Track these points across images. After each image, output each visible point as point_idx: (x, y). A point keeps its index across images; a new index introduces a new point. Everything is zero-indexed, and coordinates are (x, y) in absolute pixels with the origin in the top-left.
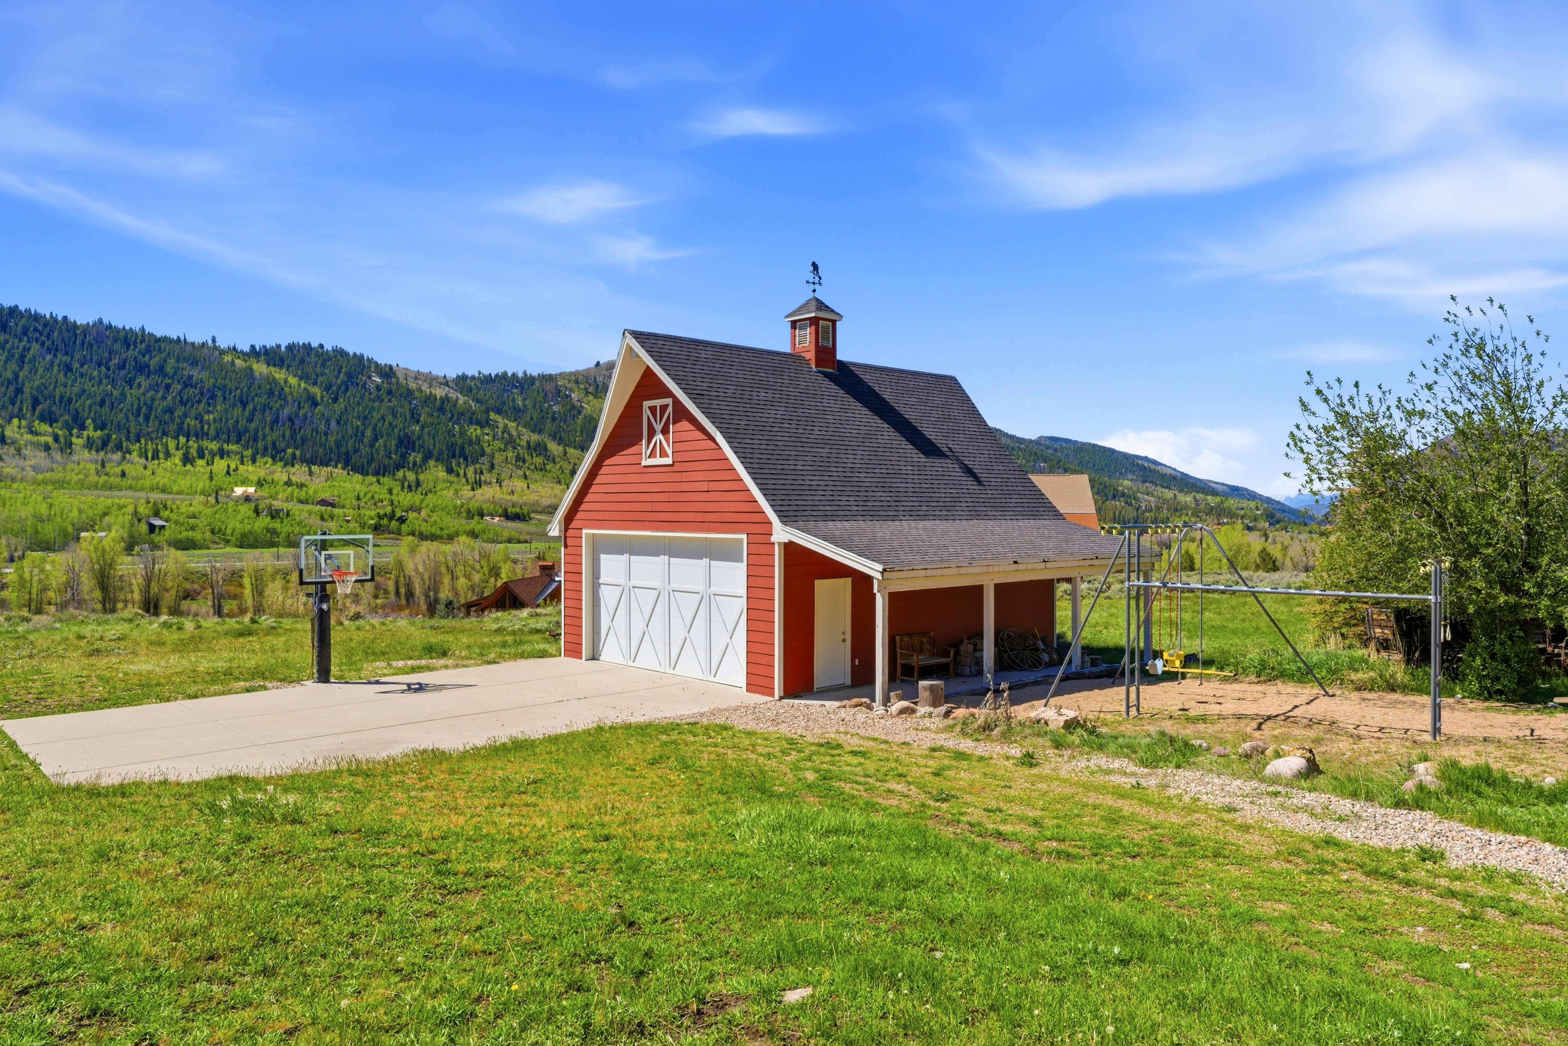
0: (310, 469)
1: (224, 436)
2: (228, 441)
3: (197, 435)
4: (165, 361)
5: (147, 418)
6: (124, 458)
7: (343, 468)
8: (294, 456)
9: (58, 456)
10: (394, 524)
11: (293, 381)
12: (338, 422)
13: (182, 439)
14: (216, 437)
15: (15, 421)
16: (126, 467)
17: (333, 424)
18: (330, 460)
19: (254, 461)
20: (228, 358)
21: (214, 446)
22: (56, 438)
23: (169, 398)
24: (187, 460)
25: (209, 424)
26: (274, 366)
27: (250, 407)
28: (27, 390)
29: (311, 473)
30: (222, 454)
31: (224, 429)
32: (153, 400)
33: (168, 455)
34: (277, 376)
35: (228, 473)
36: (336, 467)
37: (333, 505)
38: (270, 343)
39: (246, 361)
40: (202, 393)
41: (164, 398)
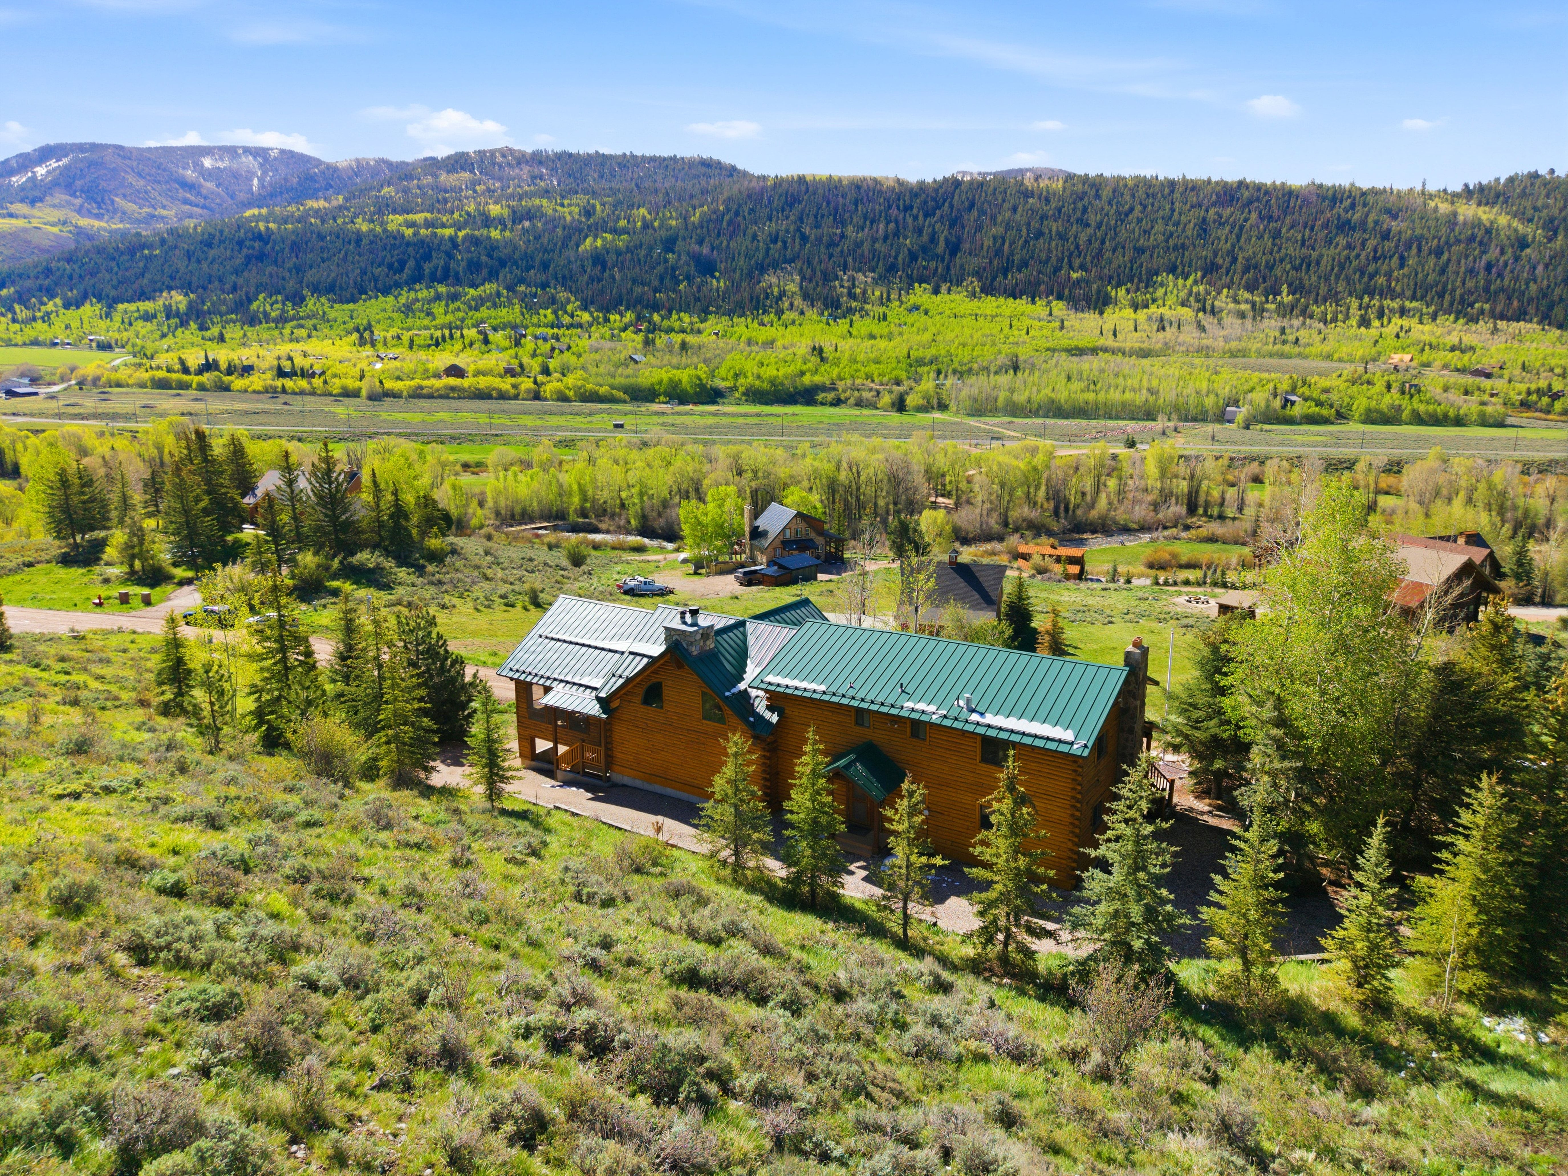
0: (1495, 325)
1: (1408, 293)
2: (1413, 298)
3: (1381, 295)
4: (1367, 216)
5: (1338, 277)
6: (1304, 323)
7: (1539, 323)
8: (1482, 312)
9: (1248, 323)
10: (1545, 400)
11: (1503, 220)
12: (1546, 266)
13: (1366, 299)
14: (1401, 295)
15: (1225, 291)
16: (1303, 334)
17: (1540, 269)
18: (1525, 313)
19: (1434, 318)
20: (1432, 204)
21: (1395, 305)
22: (1254, 304)
23: (1364, 254)
24: (1365, 322)
25: (1398, 281)
26: (1487, 204)
27: (1445, 256)
28: (1240, 259)
29: (1495, 330)
30: (1403, 312)
31: (1412, 284)
32: (1348, 258)
33: (1347, 317)
34: (1484, 217)
35: (1397, 336)
36: (1531, 321)
37: (1488, 376)
38: (1486, 179)
39: (1453, 203)
40: (1397, 246)
41: (1358, 256)
